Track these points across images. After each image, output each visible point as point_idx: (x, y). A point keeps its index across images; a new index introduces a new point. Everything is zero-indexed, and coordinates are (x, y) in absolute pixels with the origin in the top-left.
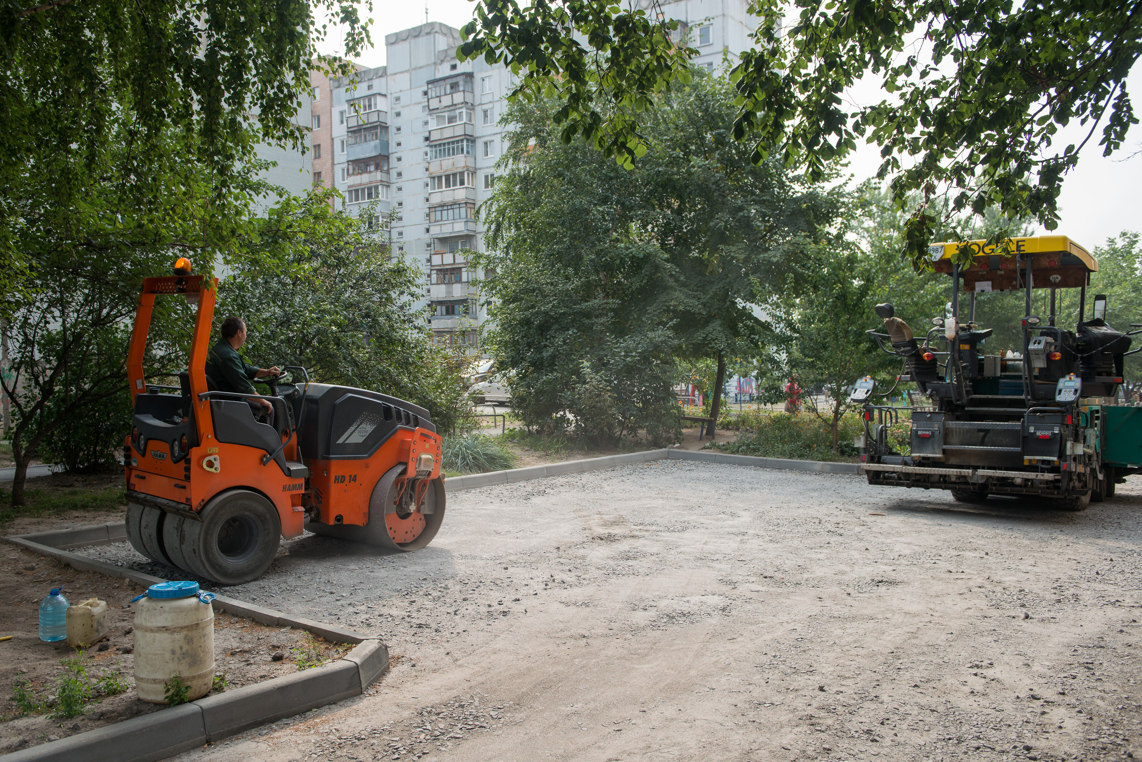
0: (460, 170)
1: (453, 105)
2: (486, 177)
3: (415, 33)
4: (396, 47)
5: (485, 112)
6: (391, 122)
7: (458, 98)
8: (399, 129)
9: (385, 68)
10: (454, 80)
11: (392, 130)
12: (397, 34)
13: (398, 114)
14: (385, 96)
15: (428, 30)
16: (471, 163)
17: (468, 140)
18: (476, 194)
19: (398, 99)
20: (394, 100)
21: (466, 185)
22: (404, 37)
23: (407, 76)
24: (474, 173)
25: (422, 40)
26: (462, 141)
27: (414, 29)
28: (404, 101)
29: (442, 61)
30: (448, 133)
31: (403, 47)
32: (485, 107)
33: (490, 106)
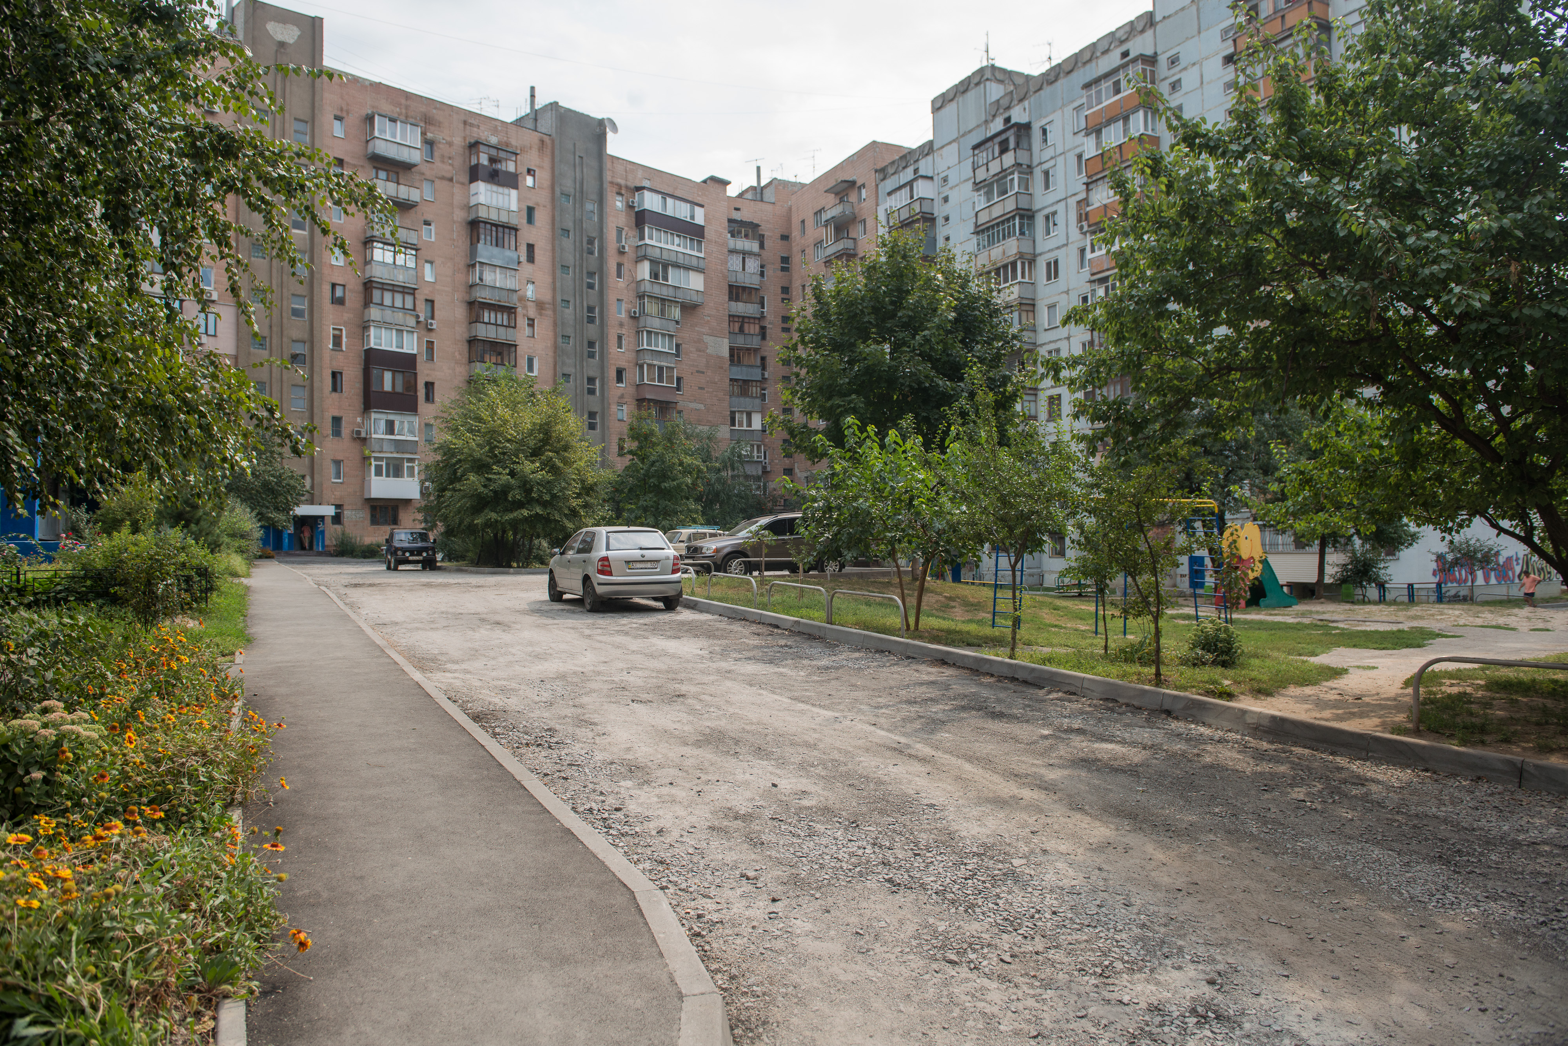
0: (1012, 259)
1: (1003, 171)
2: (1049, 264)
3: (963, 88)
4: (943, 111)
5: (1046, 173)
6: (939, 211)
7: (1009, 159)
8: (947, 219)
9: (931, 143)
10: (1004, 137)
11: (940, 221)
12: (943, 95)
13: (946, 200)
14: (931, 178)
15: (976, 80)
16: (1027, 248)
17: (1022, 217)
18: (1035, 291)
19: (945, 180)
20: (941, 182)
21: (1019, 279)
22: (951, 96)
23: (955, 146)
24: (1032, 262)
25: (971, 95)
26: (1013, 217)
27: (962, 83)
28: (952, 181)
29: (994, 116)
30: (997, 211)
31: (952, 108)
32: (1045, 166)
33: (1052, 163)
